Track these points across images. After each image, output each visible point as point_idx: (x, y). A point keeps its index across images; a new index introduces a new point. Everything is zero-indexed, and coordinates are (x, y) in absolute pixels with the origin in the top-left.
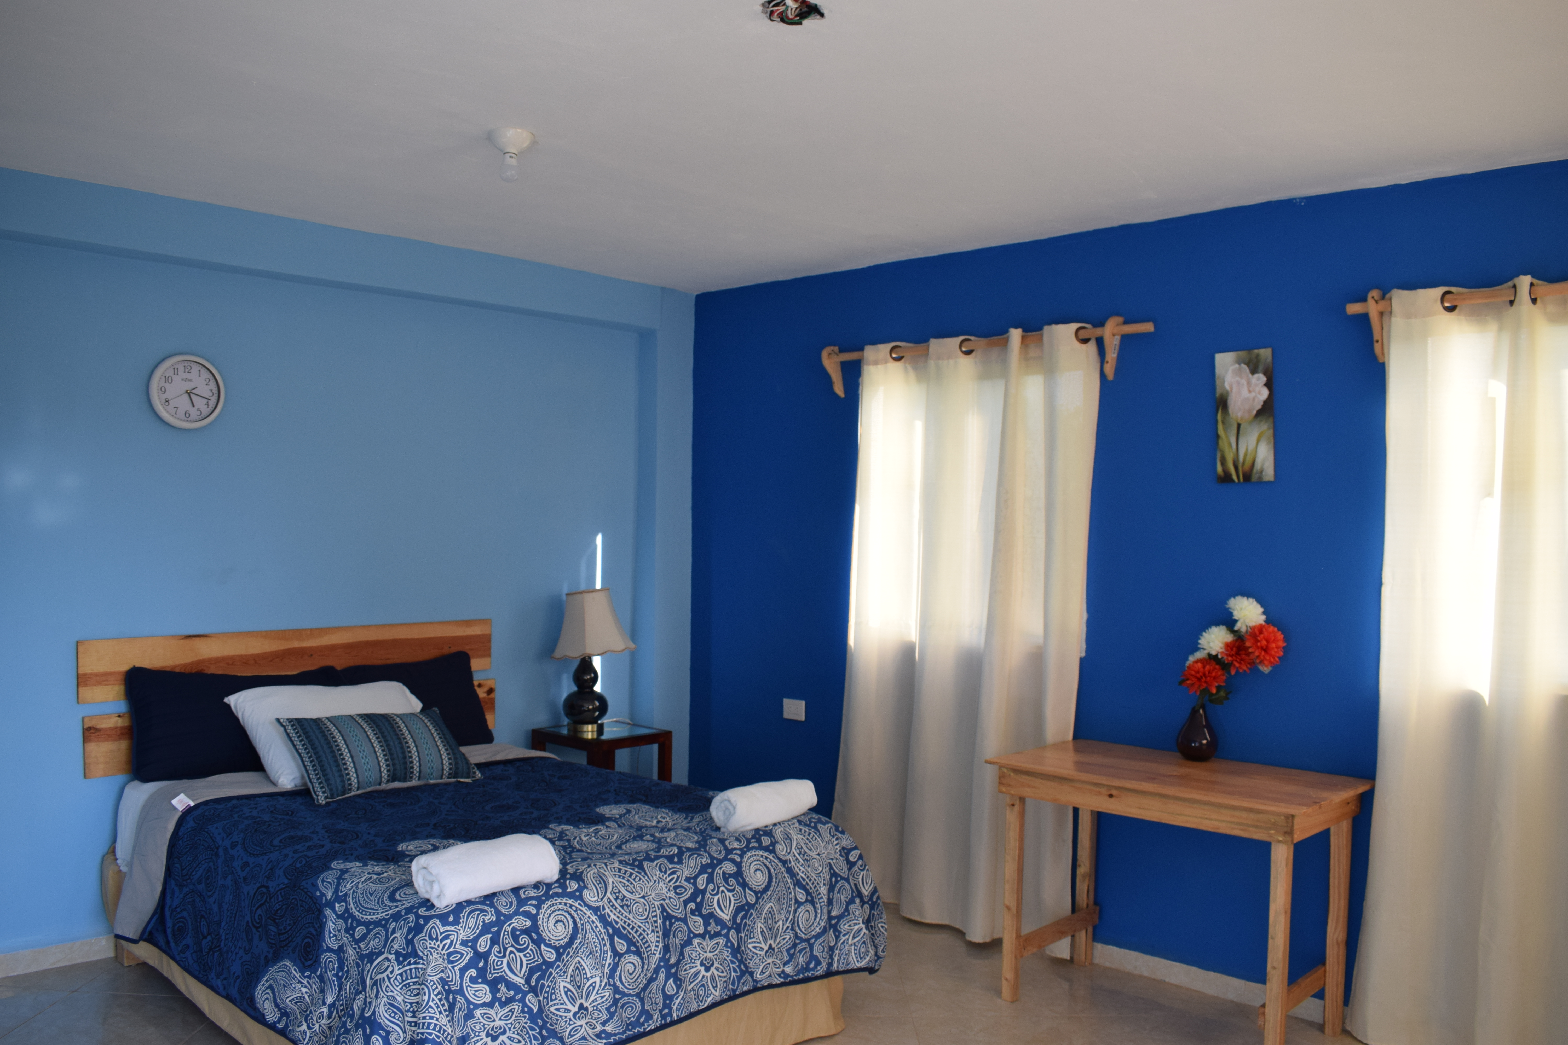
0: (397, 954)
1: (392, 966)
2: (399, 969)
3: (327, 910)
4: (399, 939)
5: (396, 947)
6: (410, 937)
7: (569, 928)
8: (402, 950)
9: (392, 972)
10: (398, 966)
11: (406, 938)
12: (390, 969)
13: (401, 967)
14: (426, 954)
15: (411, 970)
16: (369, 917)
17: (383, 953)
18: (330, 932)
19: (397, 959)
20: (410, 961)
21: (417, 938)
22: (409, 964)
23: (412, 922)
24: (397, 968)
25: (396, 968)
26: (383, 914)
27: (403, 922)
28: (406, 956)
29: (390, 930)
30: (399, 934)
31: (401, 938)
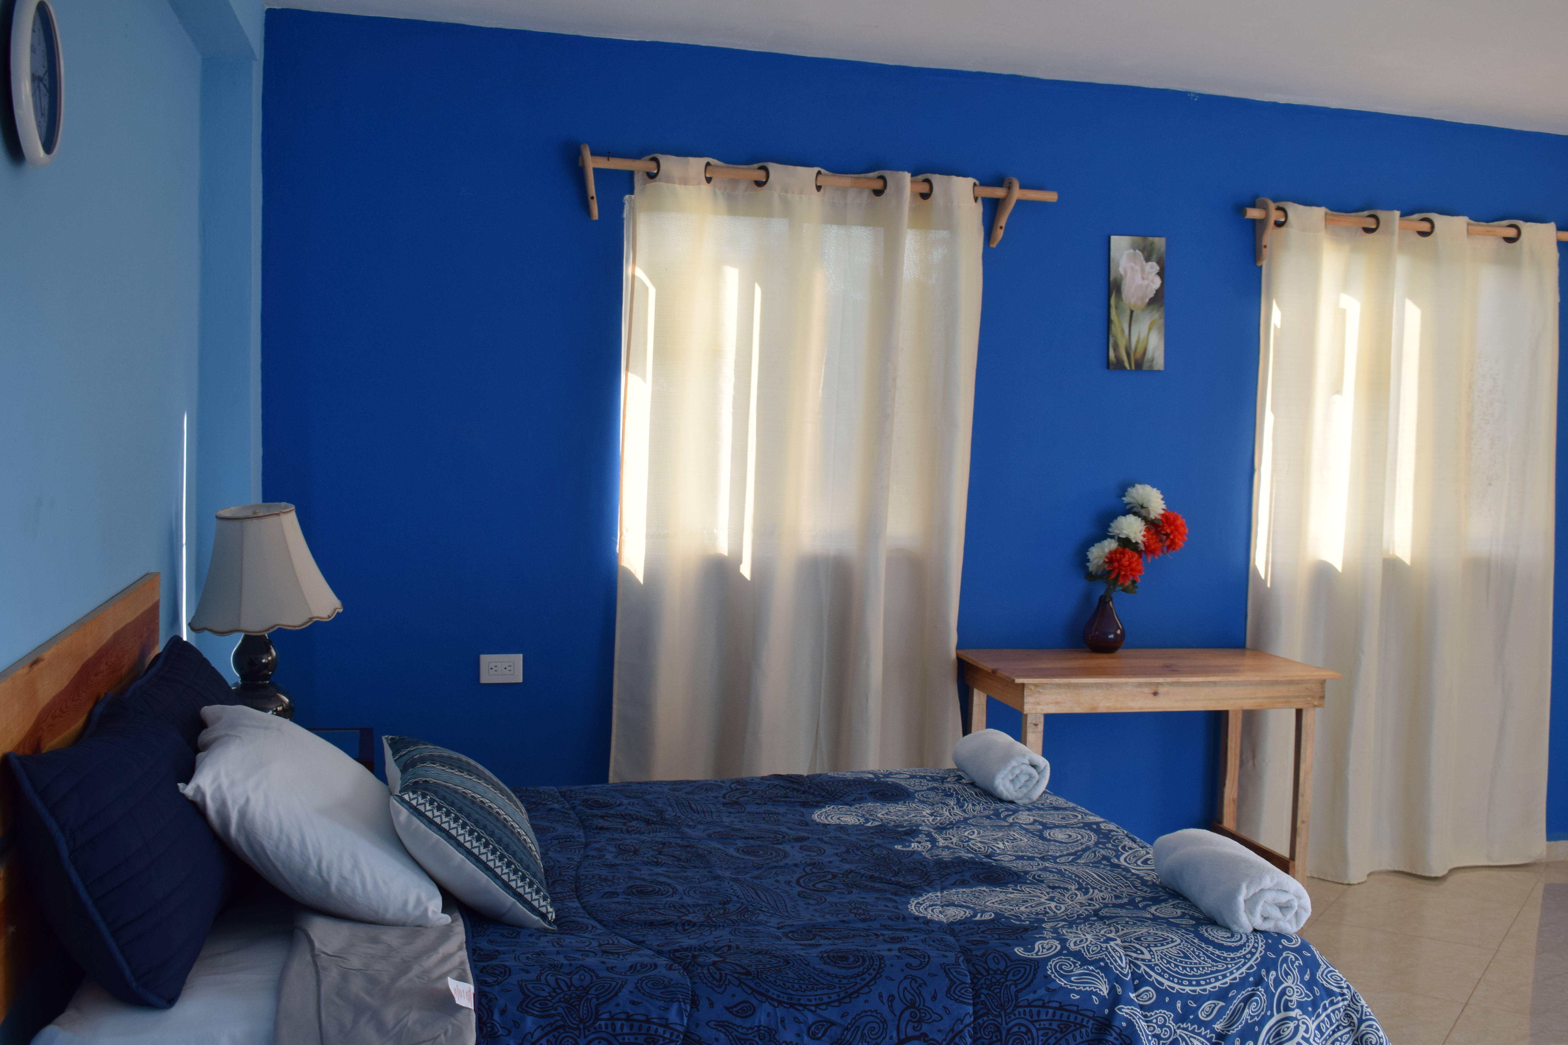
0: (1301, 1005)
1: (1303, 1023)
2: (1313, 1021)
3: (1120, 1009)
4: (1294, 987)
5: (1295, 998)
6: (1307, 977)
8: (1306, 999)
9: (1307, 1031)
10: (1310, 1019)
11: (1302, 981)
12: (1302, 1028)
13: (1313, 1019)
14: (1345, 986)
15: (1328, 1016)
16: (1218, 984)
17: (1272, 1015)
18: (1147, 1035)
19: (1305, 1012)
20: (1325, 1004)
21: (1319, 974)
22: (1325, 1009)
23: (1297, 959)
24: (1311, 1022)
25: (1309, 1022)
26: (1244, 970)
27: (1285, 965)
28: (1315, 1004)
29: (1271, 983)
30: (1291, 981)
31: (1297, 984)
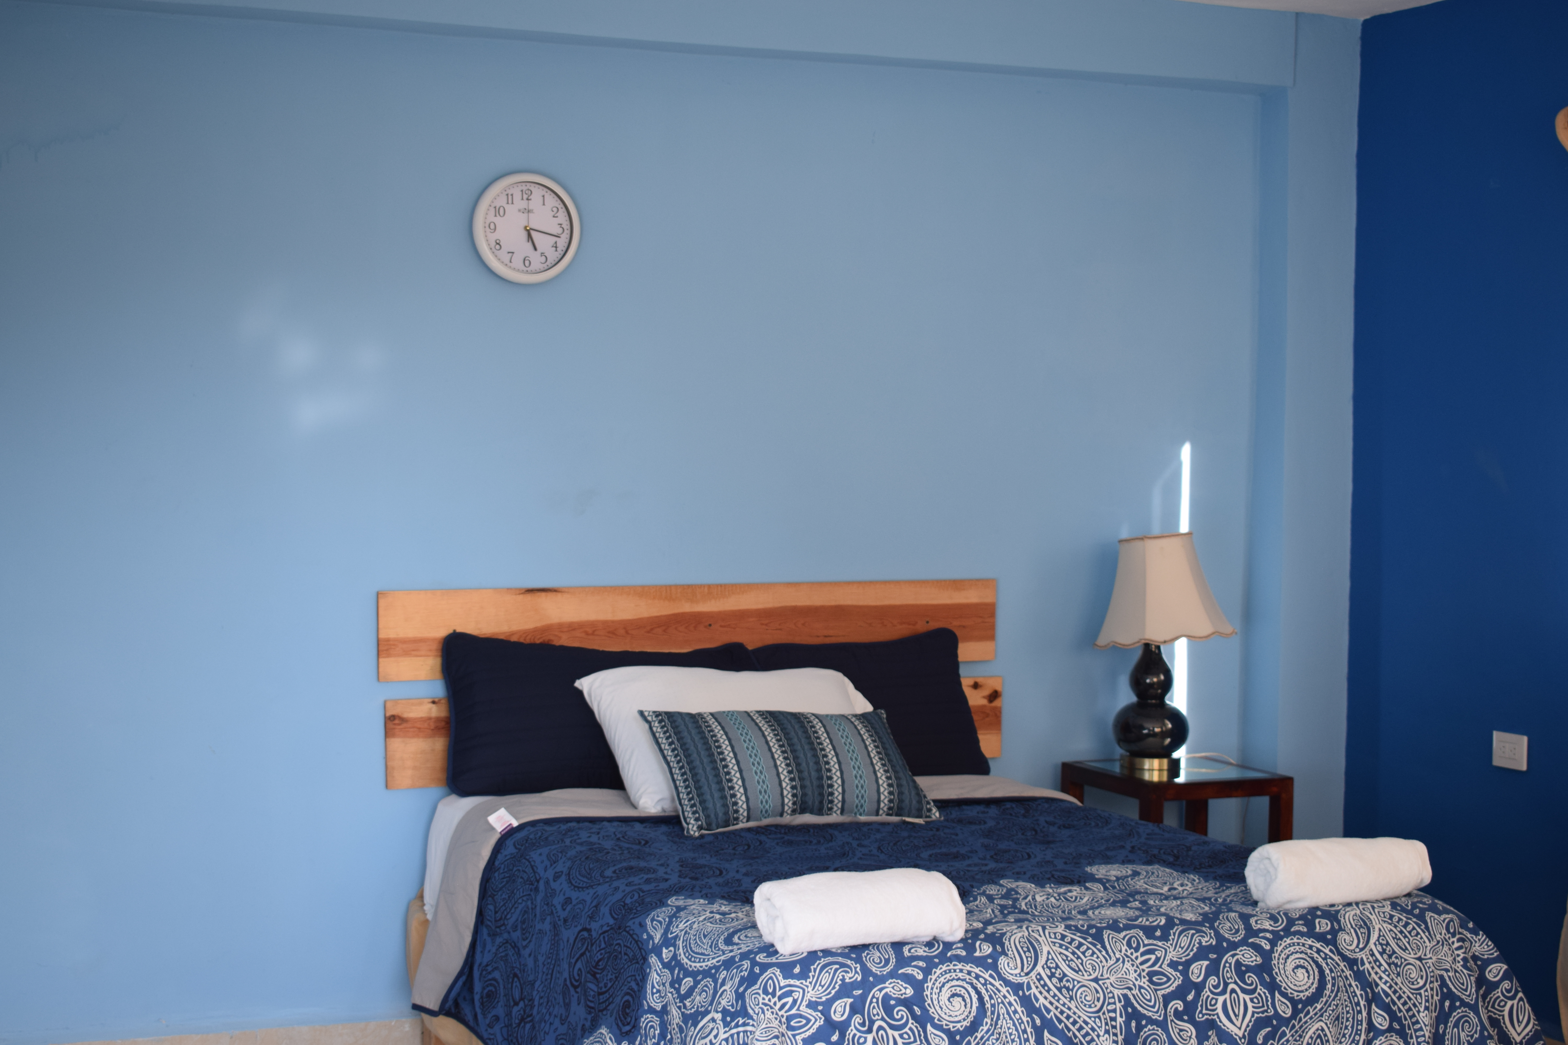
0: (725, 1012)
1: (717, 1028)
2: (725, 1032)
3: (652, 957)
4: (729, 992)
5: (724, 1002)
6: (741, 989)
7: (971, 1007)
8: (730, 1008)
9: (716, 1037)
10: (724, 1028)
11: (736, 991)
12: (715, 1032)
13: (727, 1029)
14: (757, 1012)
15: (738, 1033)
16: (698, 965)
17: (709, 1012)
18: (653, 987)
19: (723, 1020)
20: (739, 1021)
21: (749, 991)
22: (737, 1026)
23: (746, 970)
24: (723, 1031)
25: (722, 1030)
26: (714, 961)
27: (735, 970)
28: (734, 1016)
29: (720, 981)
30: (729, 986)
31: (731, 991)
